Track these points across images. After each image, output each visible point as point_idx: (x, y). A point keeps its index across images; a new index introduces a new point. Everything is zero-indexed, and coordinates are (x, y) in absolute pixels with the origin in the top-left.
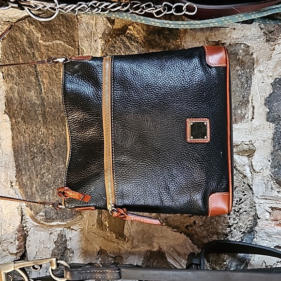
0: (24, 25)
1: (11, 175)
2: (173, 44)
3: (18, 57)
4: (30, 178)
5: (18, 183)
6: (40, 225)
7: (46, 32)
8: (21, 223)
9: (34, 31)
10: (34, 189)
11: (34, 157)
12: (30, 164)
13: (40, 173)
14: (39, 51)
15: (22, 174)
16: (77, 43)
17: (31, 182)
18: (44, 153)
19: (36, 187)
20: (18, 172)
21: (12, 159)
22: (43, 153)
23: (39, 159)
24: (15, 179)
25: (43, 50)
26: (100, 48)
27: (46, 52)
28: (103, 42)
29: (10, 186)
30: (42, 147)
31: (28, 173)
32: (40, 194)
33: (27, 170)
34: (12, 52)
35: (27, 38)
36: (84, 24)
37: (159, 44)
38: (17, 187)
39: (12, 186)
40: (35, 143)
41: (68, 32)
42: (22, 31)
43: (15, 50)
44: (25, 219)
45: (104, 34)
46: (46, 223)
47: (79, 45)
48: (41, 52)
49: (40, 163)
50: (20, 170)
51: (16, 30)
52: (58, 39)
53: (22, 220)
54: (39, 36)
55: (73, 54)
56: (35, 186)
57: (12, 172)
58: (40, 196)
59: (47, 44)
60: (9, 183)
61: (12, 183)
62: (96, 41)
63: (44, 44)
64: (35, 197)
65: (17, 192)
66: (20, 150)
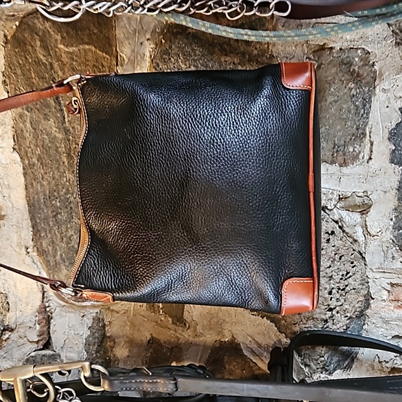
0: (36, 21)
1: (26, 238)
2: (256, 49)
3: (29, 70)
4: (53, 242)
5: (35, 249)
6: (68, 305)
7: (68, 33)
8: (43, 302)
9: (50, 30)
10: (58, 257)
11: (57, 214)
12: (51, 223)
13: (66, 236)
14: (59, 60)
15: (40, 236)
16: (114, 48)
17: (53, 247)
18: (71, 208)
19: (61, 255)
20: (35, 235)
21: (27, 216)
22: (69, 208)
23: (63, 216)
24: (31, 243)
25: (65, 59)
26: (148, 55)
27: (69, 62)
28: (153, 46)
29: (25, 253)
30: (68, 199)
31: (49, 236)
32: (67, 264)
33: (48, 231)
34: (21, 62)
35: (41, 41)
36: (124, 19)
37: (236, 49)
38: (35, 254)
39: (28, 253)
40: (58, 193)
41: (101, 31)
42: (32, 31)
43: (24, 59)
44: (47, 297)
45: (154, 31)
46: (76, 303)
47: (117, 51)
48: (62, 61)
49: (66, 221)
50: (38, 231)
51: (25, 29)
52: (88, 44)
53: (43, 298)
54: (59, 37)
55: (109, 65)
56: (59, 253)
57: (28, 234)
58: (68, 267)
59: (71, 49)
60: (24, 249)
61: (27, 248)
62: (142, 44)
63: (66, 50)
64: (60, 268)
65: (35, 261)
66: (36, 203)
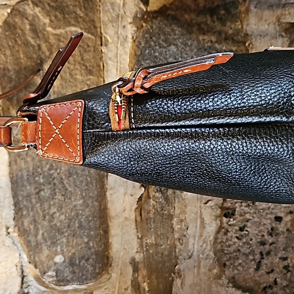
0: (27, 7)
1: (8, 217)
2: (231, 28)
3: (18, 51)
4: (35, 221)
5: (17, 228)
6: (49, 290)
7: (56, 17)
8: (22, 288)
9: (39, 15)
10: (40, 237)
11: (40, 191)
12: (34, 201)
13: (48, 213)
14: (46, 41)
15: (22, 215)
16: (99, 30)
17: (35, 226)
18: (54, 184)
19: (43, 234)
20: (16, 213)
21: (9, 193)
22: (52, 185)
23: (46, 193)
24: (12, 223)
25: (52, 40)
26: (130, 36)
27: (56, 44)
28: (135, 29)
29: (5, 233)
30: (52, 175)
31: (31, 214)
32: (49, 243)
33: (30, 209)
34: (10, 44)
35: (31, 25)
36: (108, 4)
37: (212, 28)
38: (16, 234)
39: (9, 233)
40: (42, 169)
41: (87, 15)
42: (23, 16)
43: (13, 41)
44: (26, 282)
45: (135, 18)
46: (57, 288)
47: (101, 33)
48: (49, 43)
49: (49, 198)
50: (20, 209)
51: (16, 15)
52: (74, 25)
53: (22, 283)
54: (47, 21)
55: (94, 45)
56: (41, 232)
57: (8, 213)
58: (49, 246)
59: (58, 31)
60: (4, 229)
61: (8, 228)
62: (124, 27)
63: (54, 32)
64: (41, 248)
65: (16, 242)
66: (19, 180)
